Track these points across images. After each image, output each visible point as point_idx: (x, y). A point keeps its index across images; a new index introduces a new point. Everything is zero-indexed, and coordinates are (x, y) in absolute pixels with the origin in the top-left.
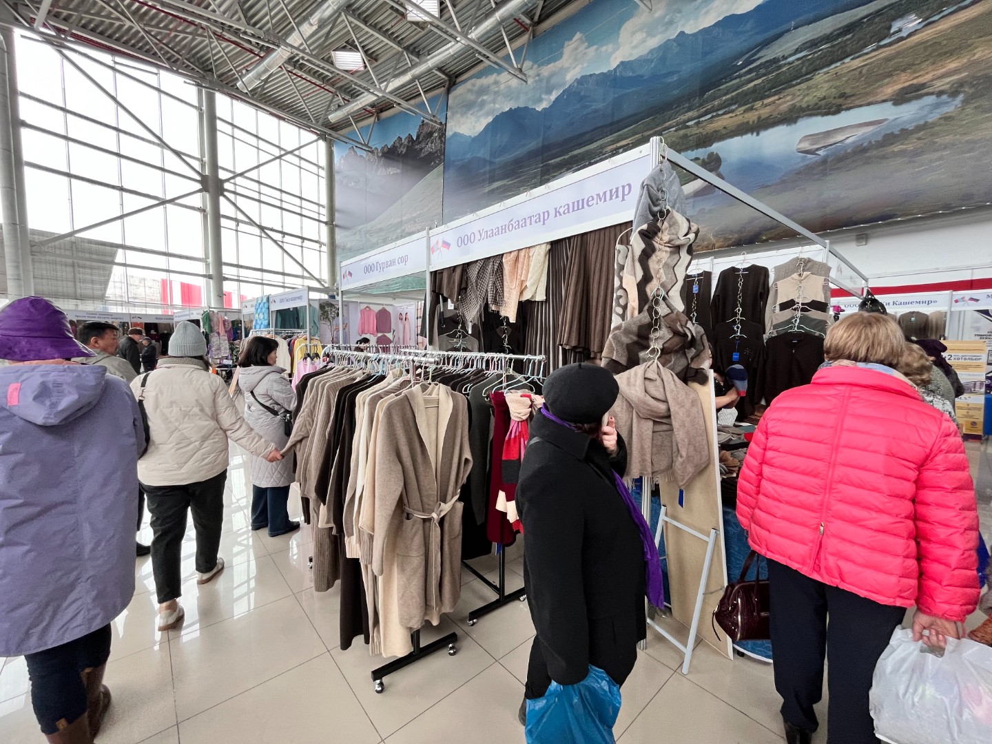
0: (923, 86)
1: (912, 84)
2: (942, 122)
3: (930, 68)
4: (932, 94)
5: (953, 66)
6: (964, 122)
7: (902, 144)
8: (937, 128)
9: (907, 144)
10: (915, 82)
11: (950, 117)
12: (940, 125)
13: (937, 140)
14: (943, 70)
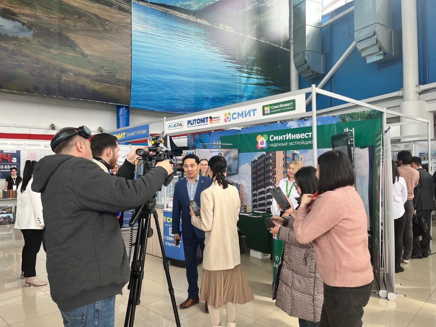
0: (14, 14)
1: (10, 9)
2: (25, 41)
3: (18, 6)
4: (20, 22)
5: (28, 12)
6: (34, 46)
7: (6, 43)
8: (22, 43)
9: (8, 45)
10: (11, 9)
11: (28, 40)
12: (24, 42)
13: (23, 50)
14: (24, 11)
